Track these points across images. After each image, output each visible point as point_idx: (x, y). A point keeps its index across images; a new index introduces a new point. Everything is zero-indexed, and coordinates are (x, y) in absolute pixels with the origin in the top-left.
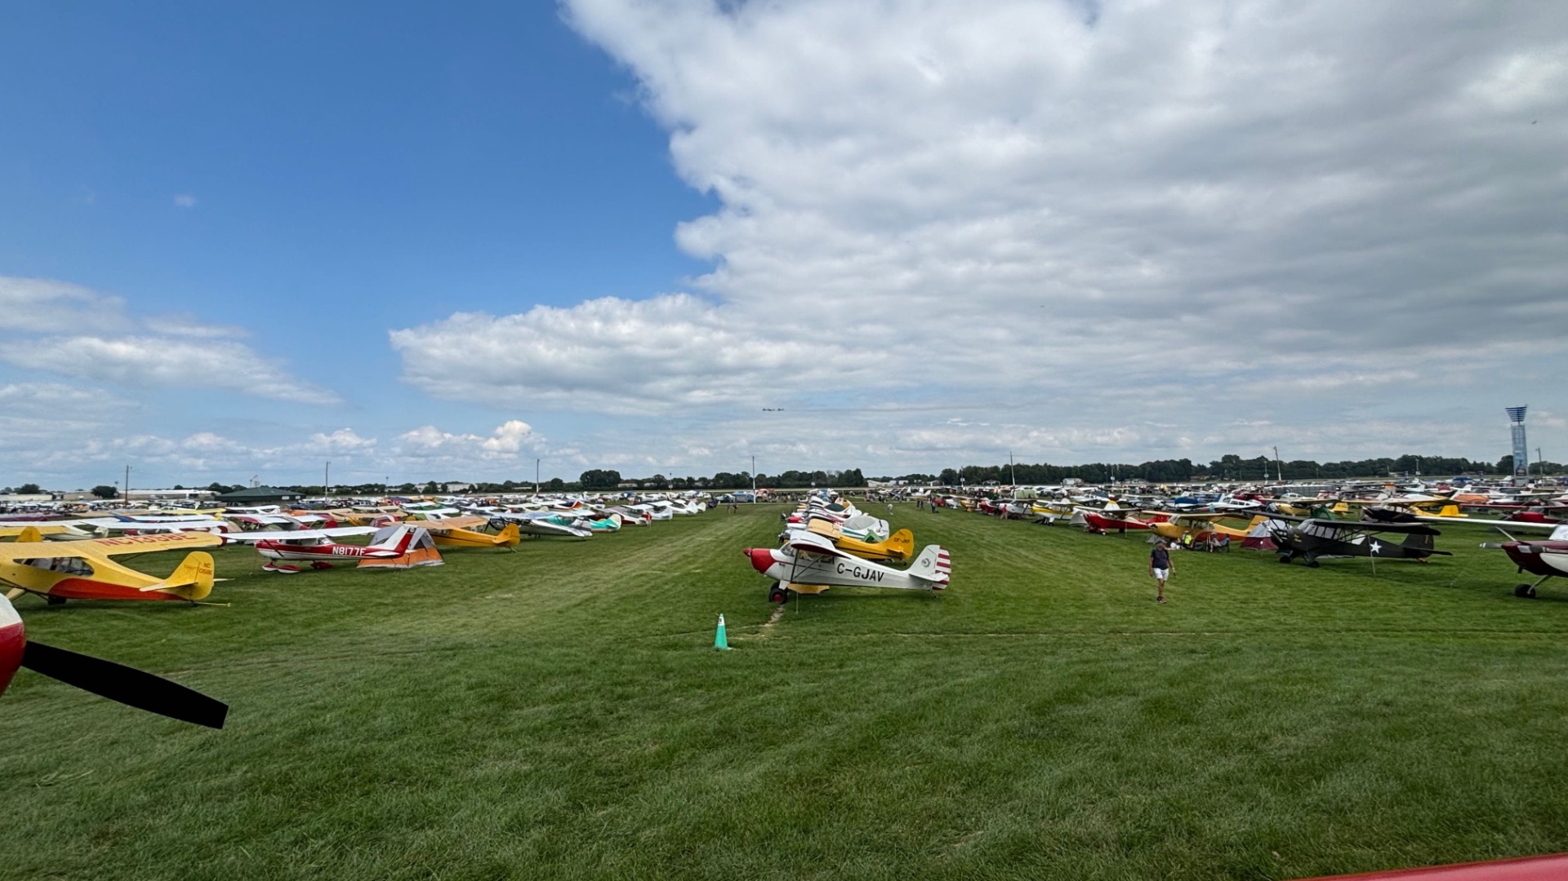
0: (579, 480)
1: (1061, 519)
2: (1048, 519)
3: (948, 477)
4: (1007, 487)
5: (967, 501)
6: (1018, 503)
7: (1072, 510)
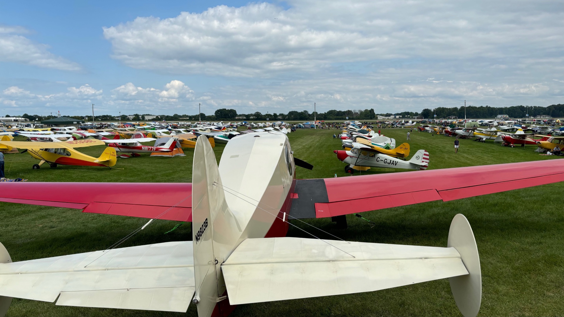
0: (214, 114)
1: (490, 139)
2: (482, 139)
3: (427, 114)
4: (462, 120)
5: (437, 128)
6: (467, 130)
7: (496, 134)
